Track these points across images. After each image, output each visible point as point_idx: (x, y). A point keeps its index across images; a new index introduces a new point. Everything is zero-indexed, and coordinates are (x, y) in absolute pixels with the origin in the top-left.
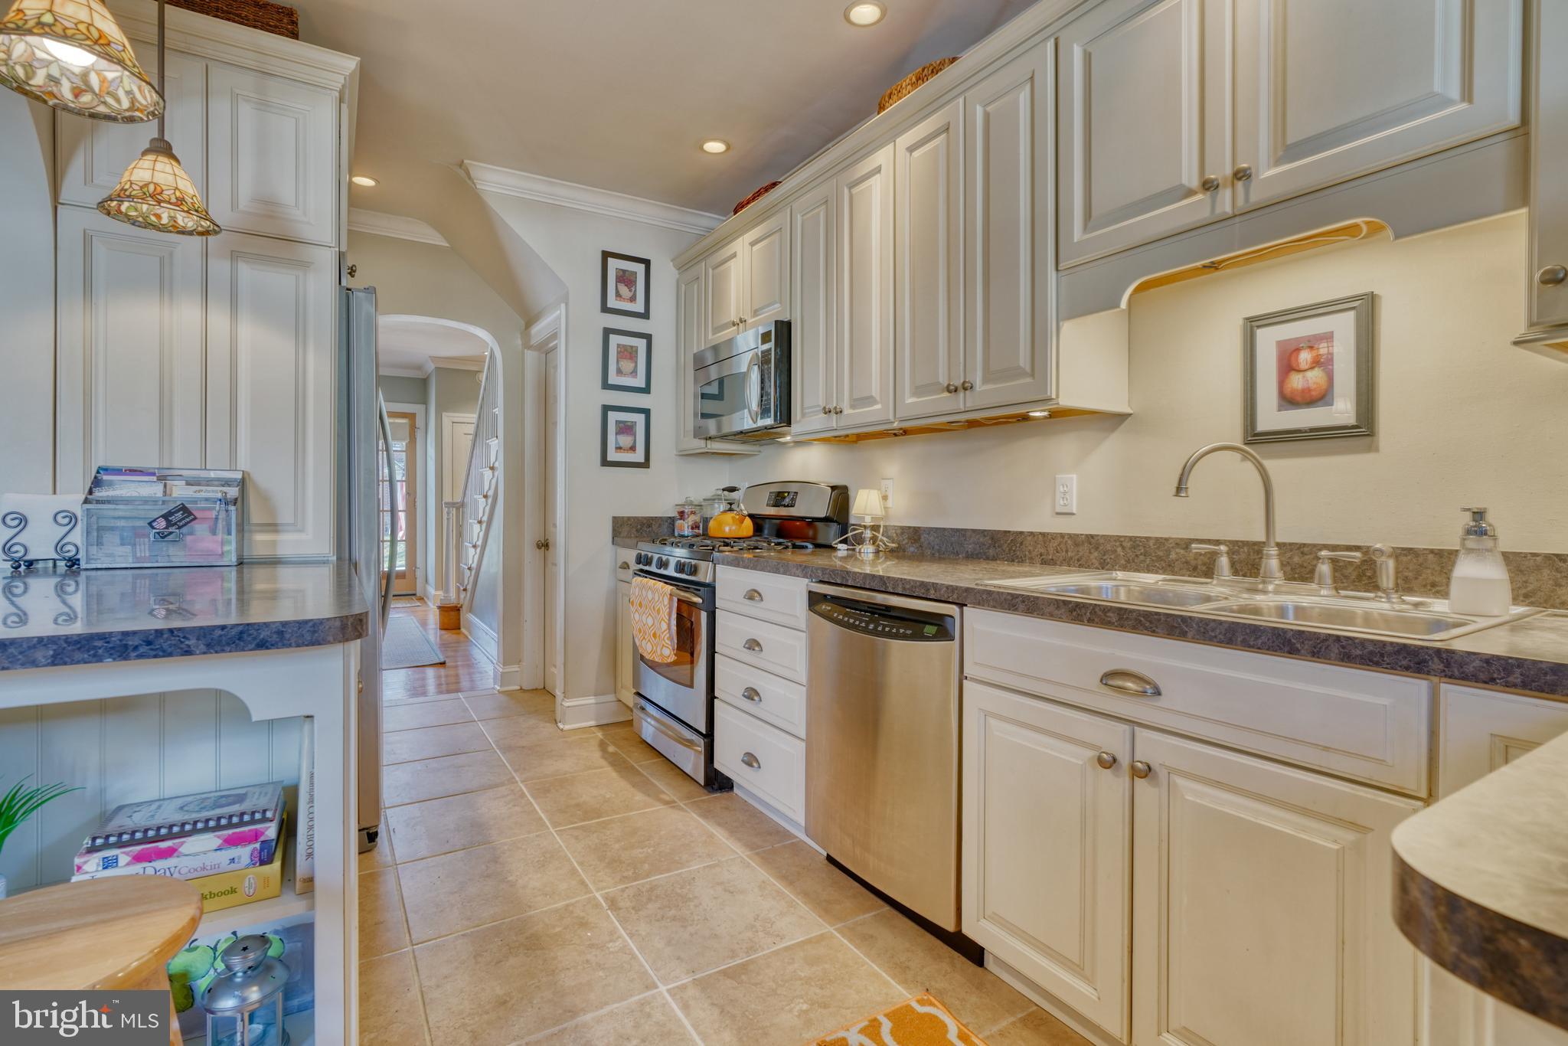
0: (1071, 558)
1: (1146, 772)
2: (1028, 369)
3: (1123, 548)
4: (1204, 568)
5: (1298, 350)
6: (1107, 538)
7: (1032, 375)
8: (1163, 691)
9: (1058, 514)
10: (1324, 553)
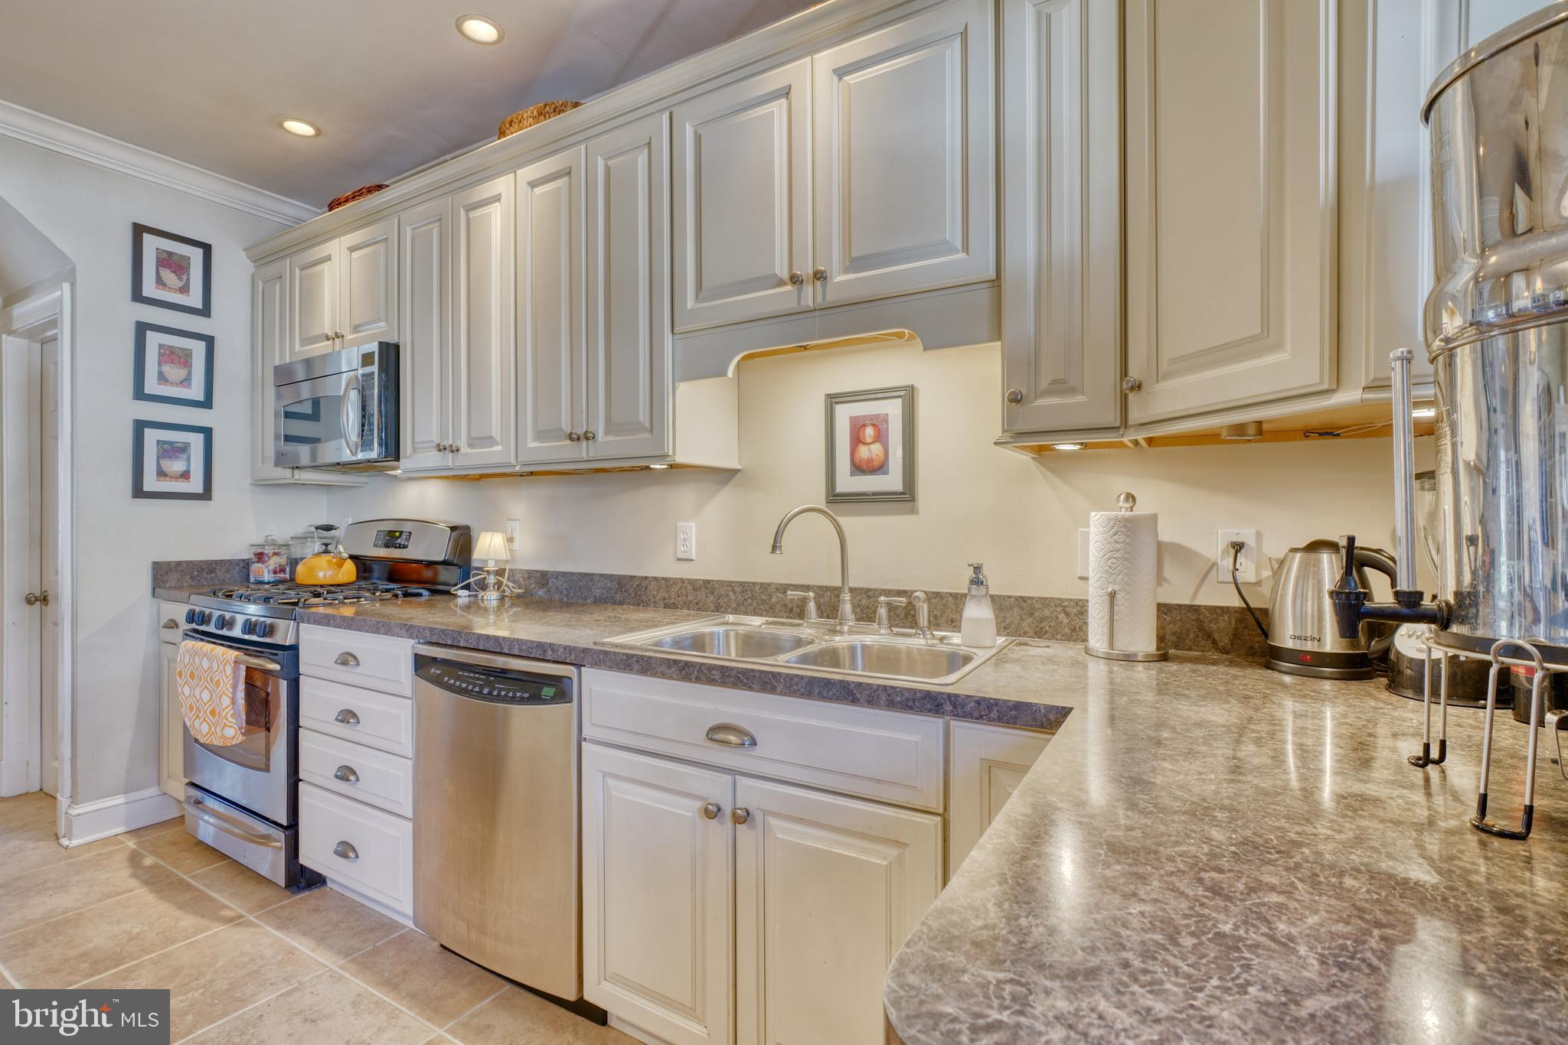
0: (691, 602)
1: (743, 817)
2: (647, 425)
3: (734, 592)
4: (798, 610)
5: (864, 426)
6: (721, 583)
7: (651, 431)
8: (758, 741)
9: (678, 559)
10: (882, 598)
